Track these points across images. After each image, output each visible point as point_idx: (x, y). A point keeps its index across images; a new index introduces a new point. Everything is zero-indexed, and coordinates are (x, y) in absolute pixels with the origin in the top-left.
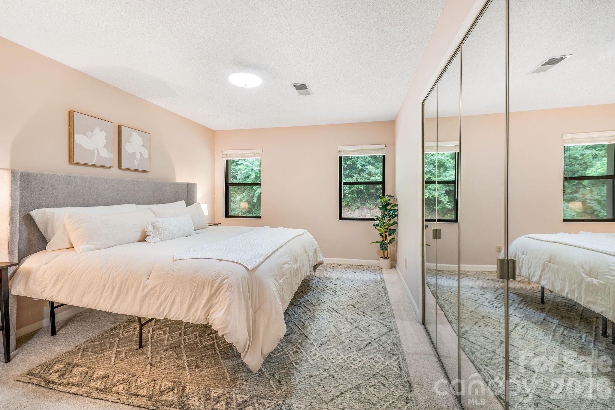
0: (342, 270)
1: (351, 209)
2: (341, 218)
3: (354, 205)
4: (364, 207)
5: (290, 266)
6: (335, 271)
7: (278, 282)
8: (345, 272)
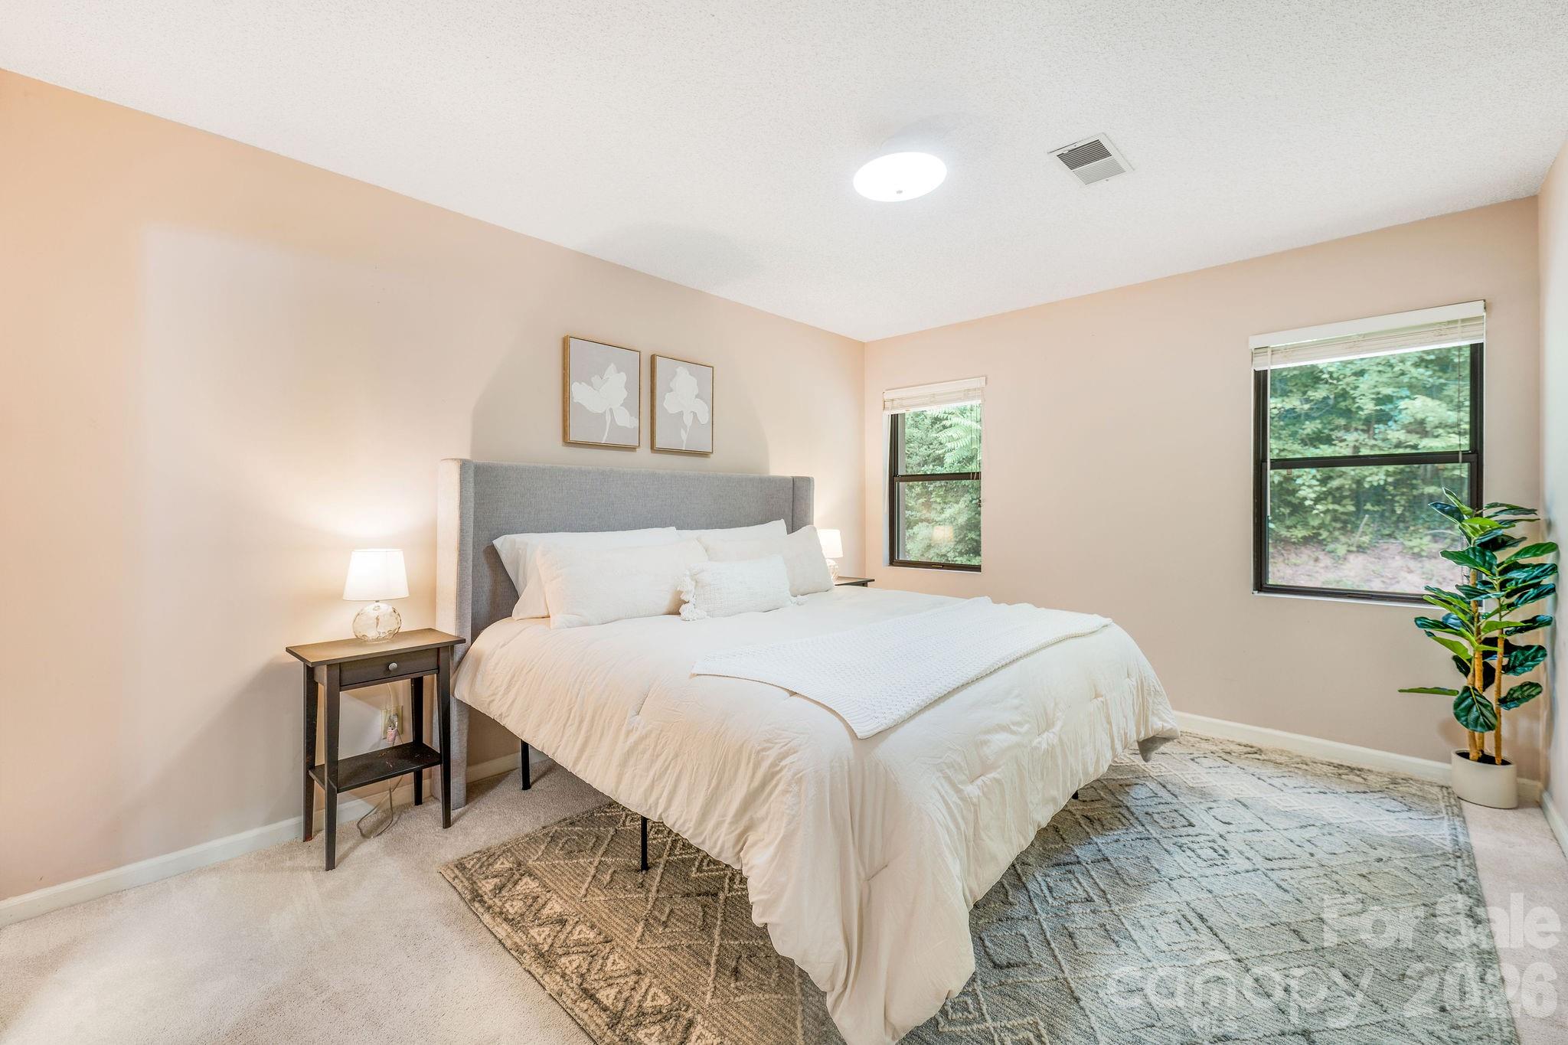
0: (1268, 771)
1: (1330, 552)
2: (1260, 584)
3: (1343, 539)
4: (1393, 546)
5: (1014, 739)
6: (1233, 769)
7: (958, 791)
8: (1275, 782)
